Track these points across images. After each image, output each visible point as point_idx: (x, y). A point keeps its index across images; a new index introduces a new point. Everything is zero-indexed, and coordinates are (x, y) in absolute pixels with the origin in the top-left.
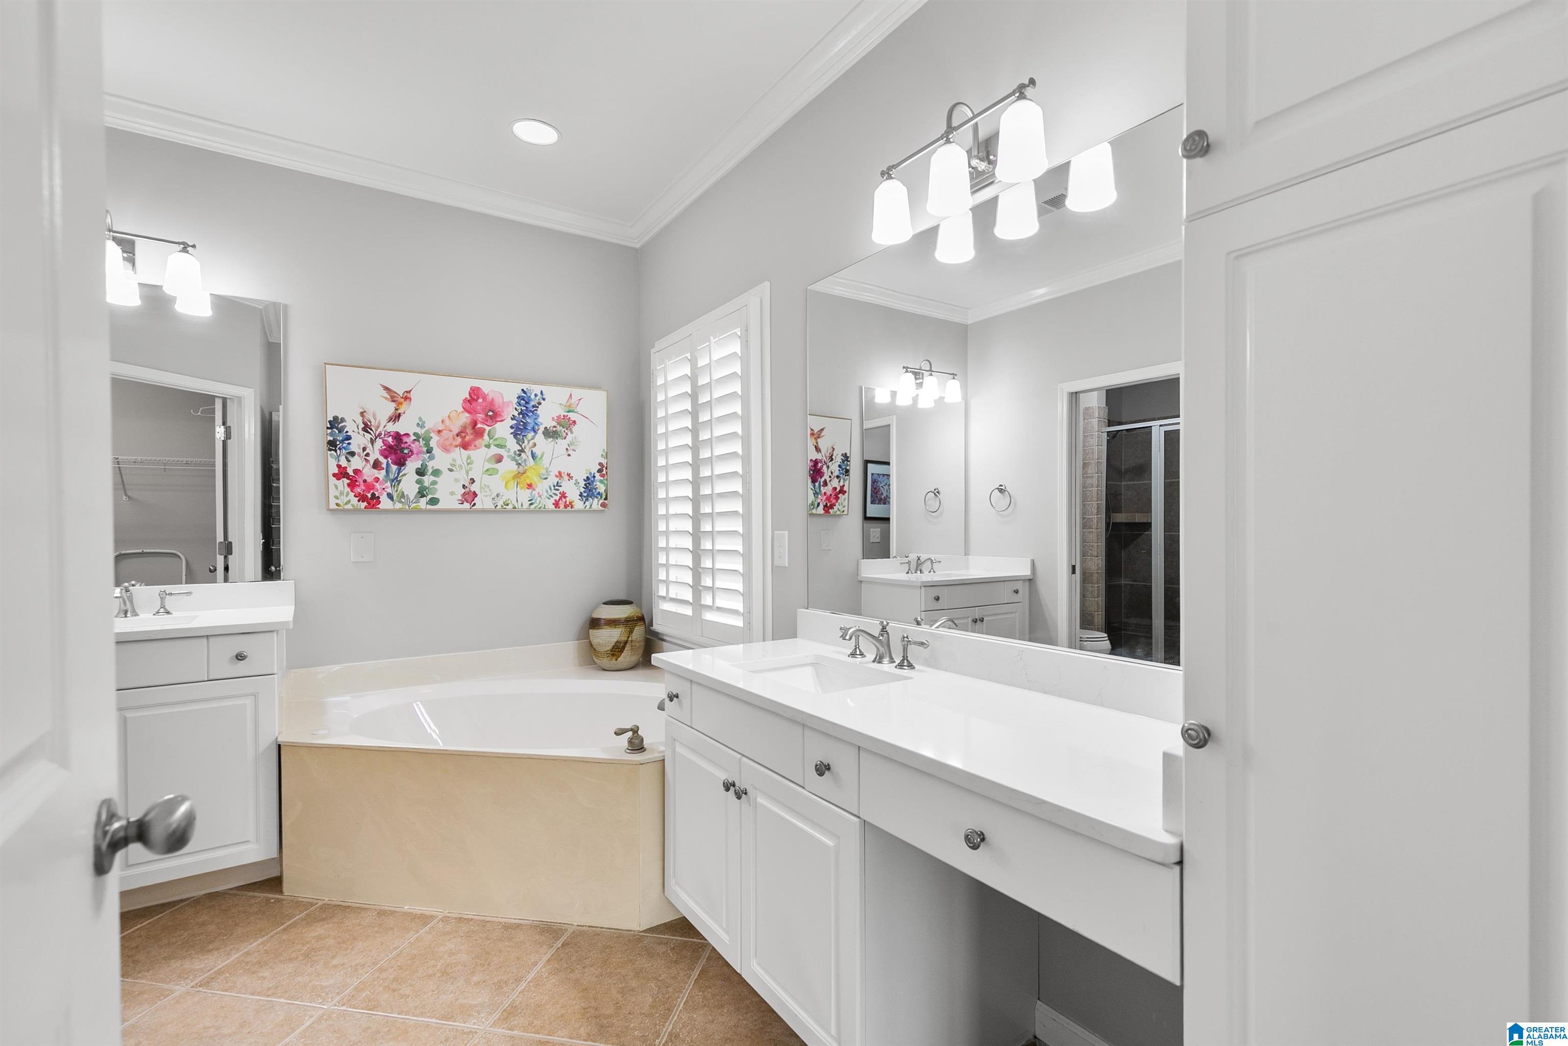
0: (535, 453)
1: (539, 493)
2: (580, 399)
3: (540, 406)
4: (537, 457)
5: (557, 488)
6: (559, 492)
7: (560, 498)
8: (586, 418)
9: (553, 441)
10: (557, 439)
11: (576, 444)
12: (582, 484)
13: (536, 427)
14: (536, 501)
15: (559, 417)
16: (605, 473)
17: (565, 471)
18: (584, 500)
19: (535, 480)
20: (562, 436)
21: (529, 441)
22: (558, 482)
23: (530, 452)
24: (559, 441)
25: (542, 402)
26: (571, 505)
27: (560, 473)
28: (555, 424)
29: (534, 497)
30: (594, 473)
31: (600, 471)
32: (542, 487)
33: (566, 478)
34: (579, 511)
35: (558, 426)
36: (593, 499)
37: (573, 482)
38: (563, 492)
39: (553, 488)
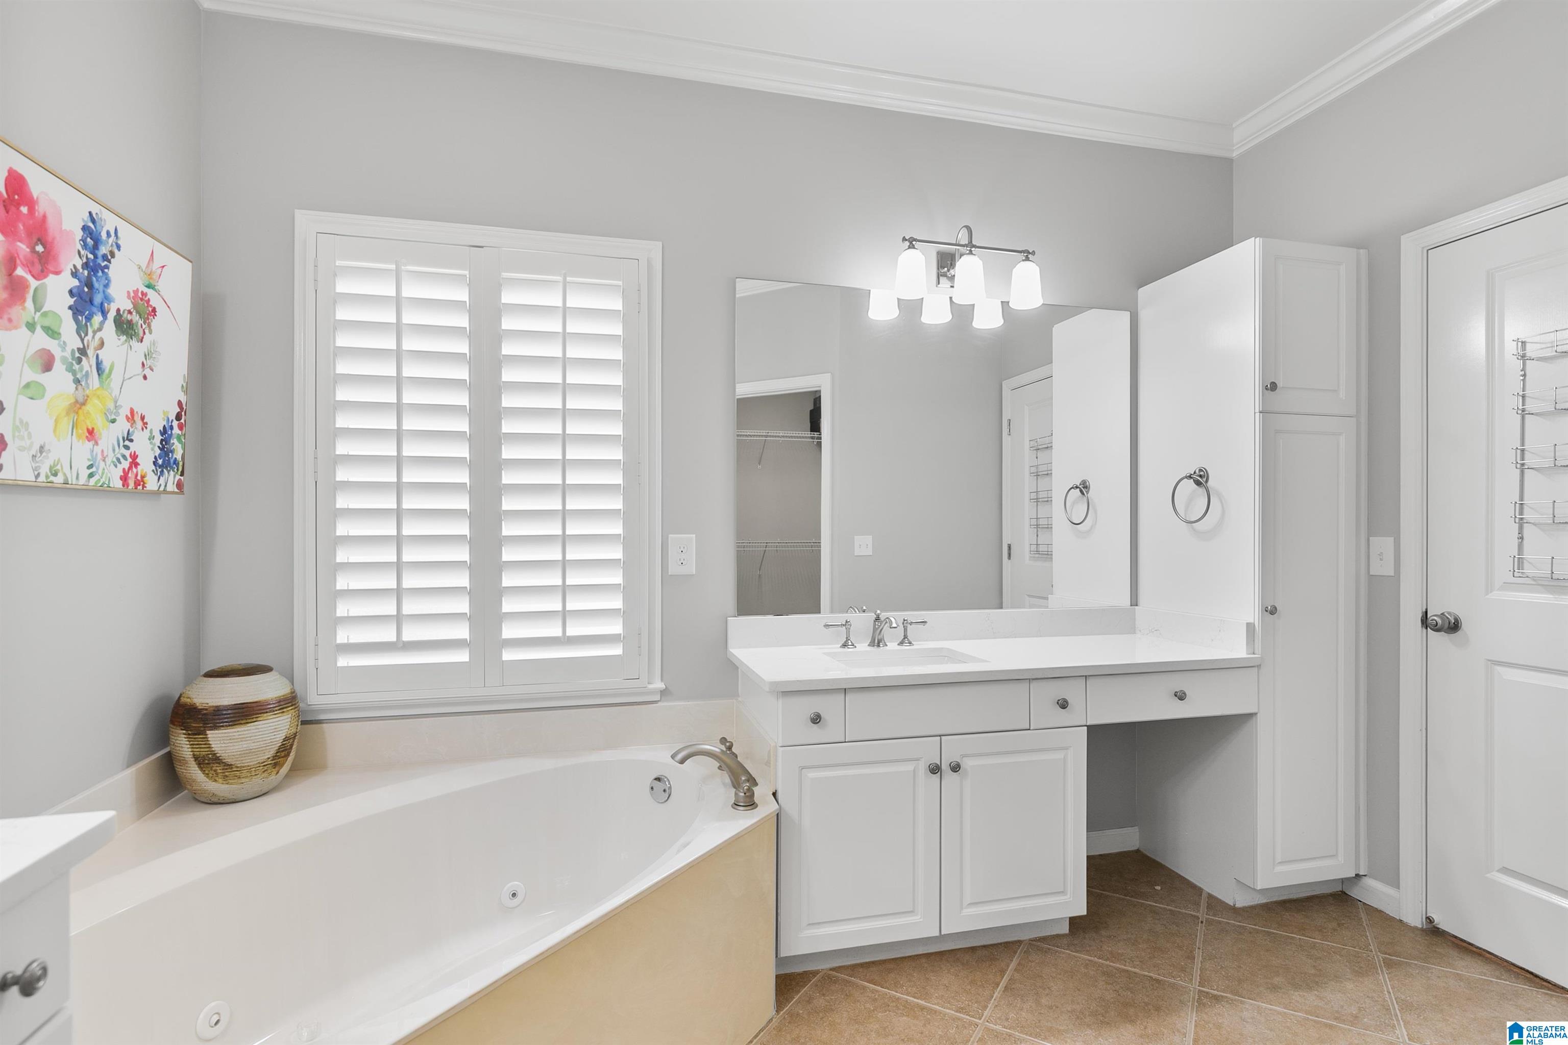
0: (102, 362)
1: (102, 451)
2: (163, 267)
3: (112, 260)
4: (104, 371)
5: (127, 443)
6: (129, 452)
7: (130, 468)
8: (169, 307)
9: (126, 341)
10: (132, 339)
11: (154, 356)
12: (158, 438)
13: (106, 305)
14: (97, 469)
15: (136, 292)
16: (183, 422)
17: (139, 410)
18: (159, 474)
19: (99, 424)
20: (138, 334)
21: (95, 332)
22: (129, 430)
23: (95, 357)
24: (134, 343)
25: (116, 251)
26: (140, 482)
27: (132, 411)
28: (130, 306)
29: (95, 462)
30: (172, 421)
31: (178, 417)
32: (110, 436)
33: (139, 424)
34: (157, 493)
35: (134, 313)
36: (169, 472)
37: (147, 433)
38: (135, 452)
39: (121, 444)
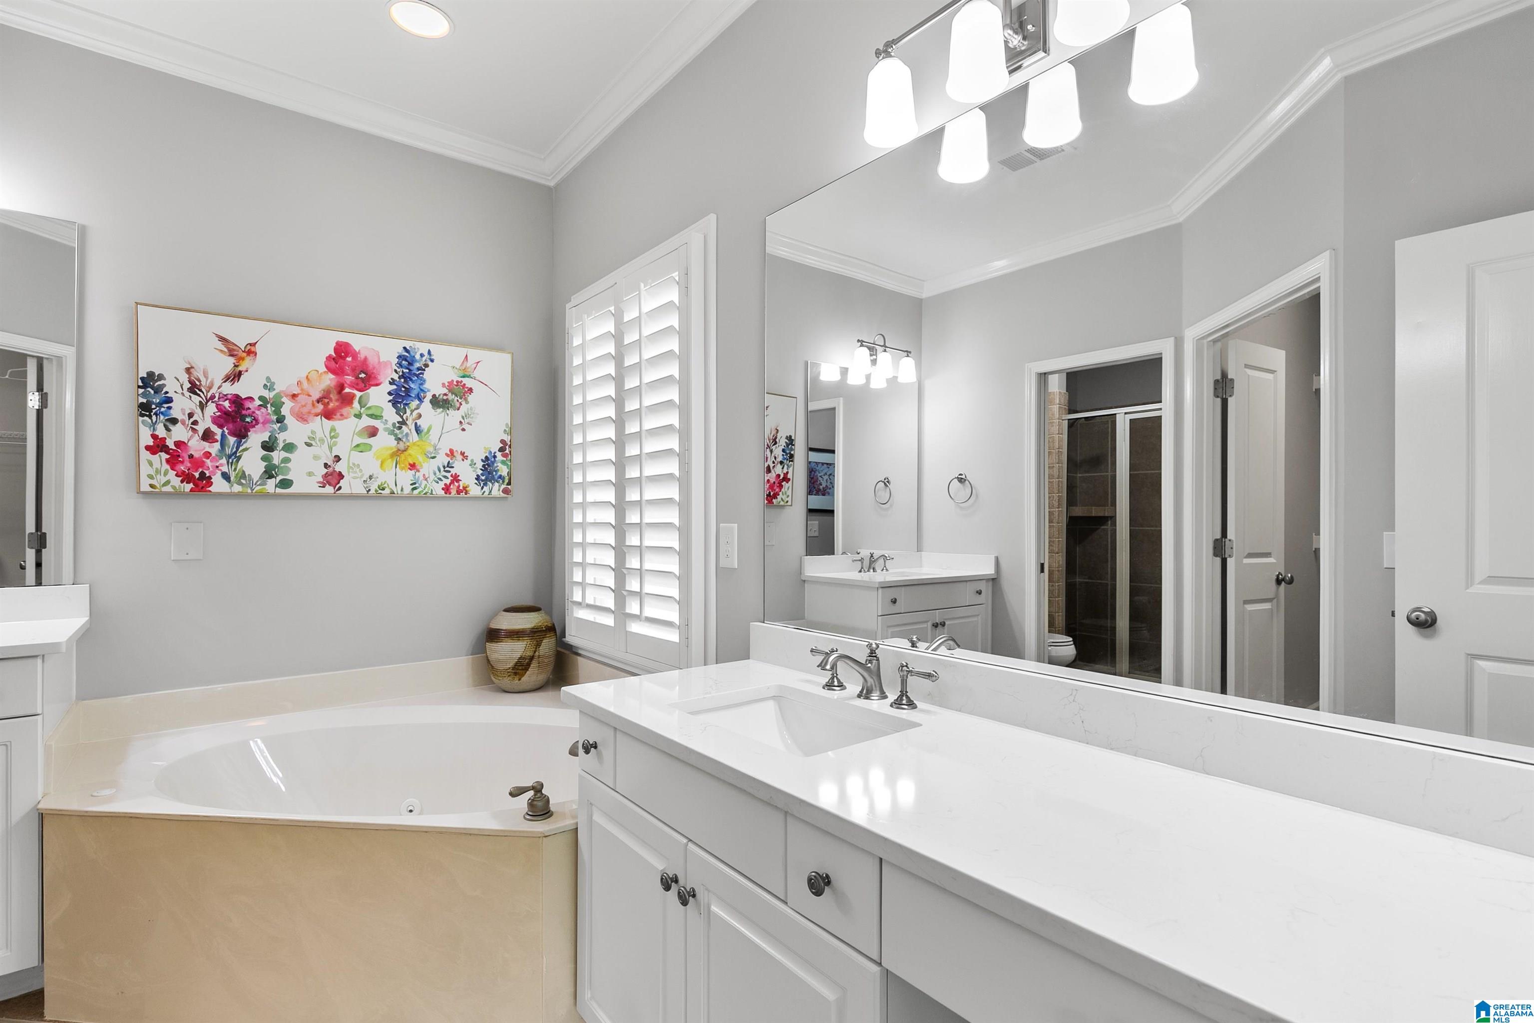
0: (420, 426)
1: (424, 475)
2: (479, 362)
3: (426, 369)
4: (422, 431)
5: (447, 469)
6: (450, 474)
7: (452, 482)
9: (443, 411)
10: (449, 410)
11: (472, 416)
12: (480, 465)
13: (422, 394)
14: (420, 485)
15: (451, 383)
16: (508, 453)
17: (458, 448)
18: (482, 485)
19: (419, 459)
20: (455, 406)
21: (412, 411)
22: (449, 462)
23: (414, 424)
24: (451, 412)
25: (430, 363)
26: (465, 490)
27: (451, 451)
28: (445, 391)
29: (418, 481)
30: (495, 453)
31: (501, 450)
32: (428, 468)
33: (460, 457)
34: (476, 498)
35: (450, 394)
36: (493, 484)
37: (468, 462)
38: (456, 474)
39: (442, 469)
